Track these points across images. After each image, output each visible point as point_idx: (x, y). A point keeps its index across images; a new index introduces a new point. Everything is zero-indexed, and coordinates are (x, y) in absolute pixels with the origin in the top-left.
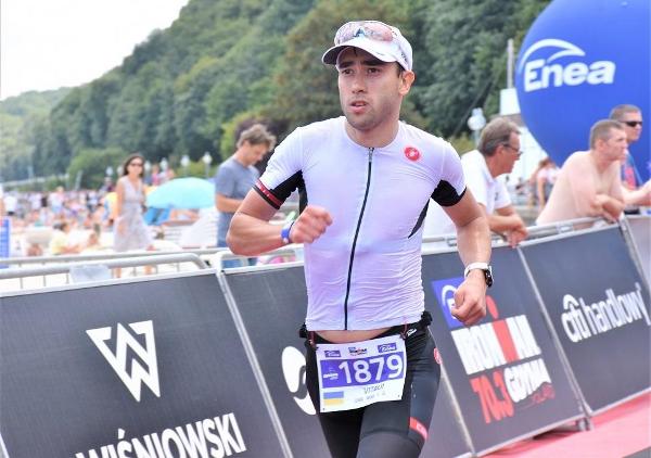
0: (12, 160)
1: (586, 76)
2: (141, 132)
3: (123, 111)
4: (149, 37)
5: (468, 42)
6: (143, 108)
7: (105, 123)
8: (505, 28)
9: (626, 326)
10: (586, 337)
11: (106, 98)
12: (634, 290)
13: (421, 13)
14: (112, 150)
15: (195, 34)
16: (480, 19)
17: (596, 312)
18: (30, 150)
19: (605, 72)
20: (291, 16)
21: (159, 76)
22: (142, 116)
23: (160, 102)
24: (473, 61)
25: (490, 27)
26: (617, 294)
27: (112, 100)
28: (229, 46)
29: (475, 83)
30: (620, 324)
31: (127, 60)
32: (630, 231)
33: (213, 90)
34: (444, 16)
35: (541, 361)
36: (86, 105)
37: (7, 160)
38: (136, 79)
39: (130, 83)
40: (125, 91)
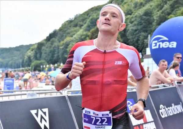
0: (16, 63)
1: (169, 45)
2: (50, 56)
3: (46, 51)
4: (53, 31)
5: (138, 35)
6: (51, 50)
7: (41, 54)
8: (148, 32)
9: (177, 114)
10: (166, 116)
11: (41, 47)
12: (180, 104)
14: (42, 61)
15: (65, 31)
16: (141, 29)
17: (169, 110)
18: (21, 61)
19: (174, 45)
20: (91, 27)
21: (55, 42)
22: (51, 52)
23: (55, 48)
24: (139, 40)
25: (144, 31)
26: (175, 105)
27: (43, 48)
28: (74, 34)
29: (140, 46)
30: (175, 113)
31: (47, 37)
32: (179, 88)
33: (70, 46)
34: (132, 28)
35: (153, 123)
36: (36, 49)
37: (15, 63)
38: (49, 42)
39: (48, 43)
40: (46, 45)
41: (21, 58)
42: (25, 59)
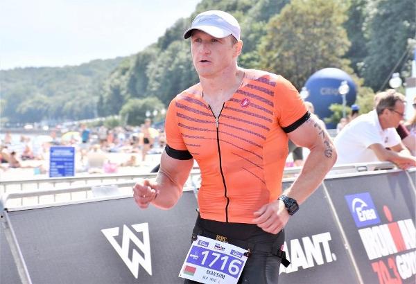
3: (158, 73)
4: (176, 24)
6: (170, 72)
11: (147, 64)
13: (358, 8)
18: (96, 99)
21: (181, 50)
22: (169, 77)
23: (181, 67)
27: (151, 66)
31: (160, 39)
36: (133, 69)
37: (80, 106)
38: (167, 52)
39: (163, 54)
40: (159, 60)
41: (95, 94)
42: (105, 95)
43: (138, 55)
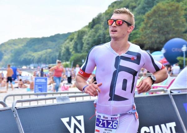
3: (88, 41)
4: (98, 16)
6: (95, 40)
7: (82, 44)
11: (83, 36)
18: (57, 54)
21: (100, 29)
23: (100, 37)
27: (85, 37)
31: (90, 23)
36: (76, 39)
37: (50, 57)
38: (93, 30)
39: (91, 31)
40: (89, 34)
41: (57, 51)
42: (63, 51)
43: (79, 31)
